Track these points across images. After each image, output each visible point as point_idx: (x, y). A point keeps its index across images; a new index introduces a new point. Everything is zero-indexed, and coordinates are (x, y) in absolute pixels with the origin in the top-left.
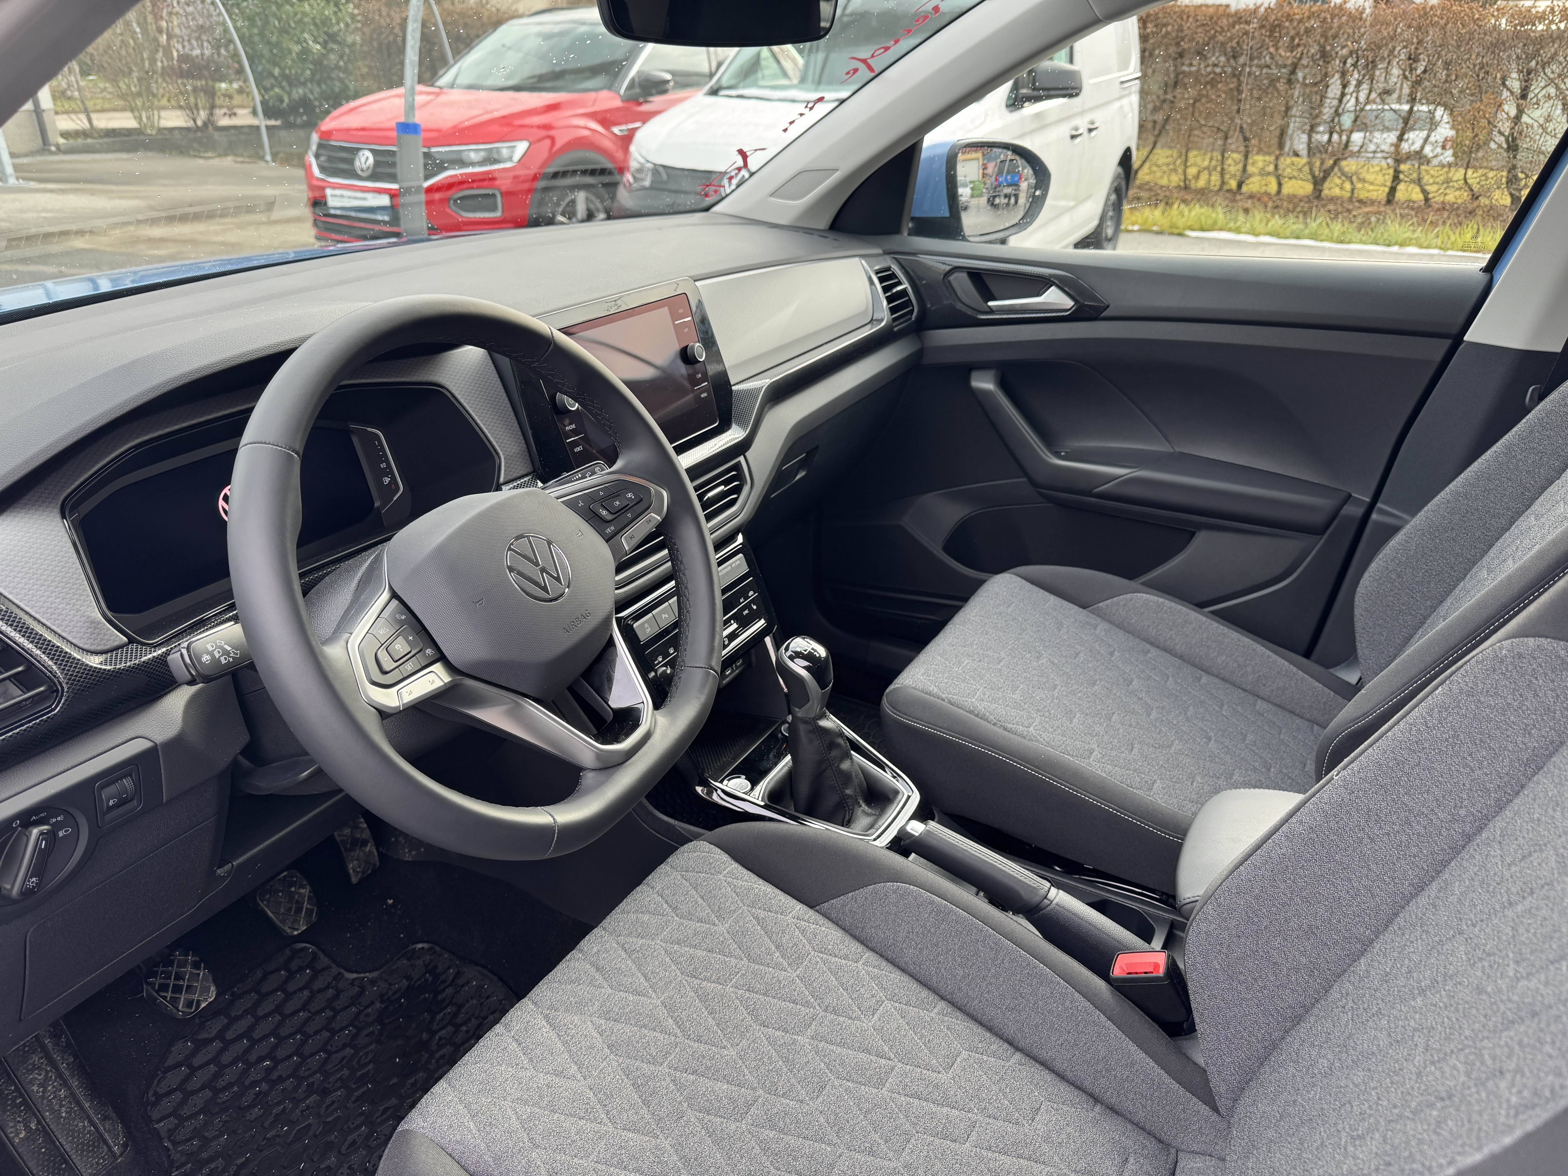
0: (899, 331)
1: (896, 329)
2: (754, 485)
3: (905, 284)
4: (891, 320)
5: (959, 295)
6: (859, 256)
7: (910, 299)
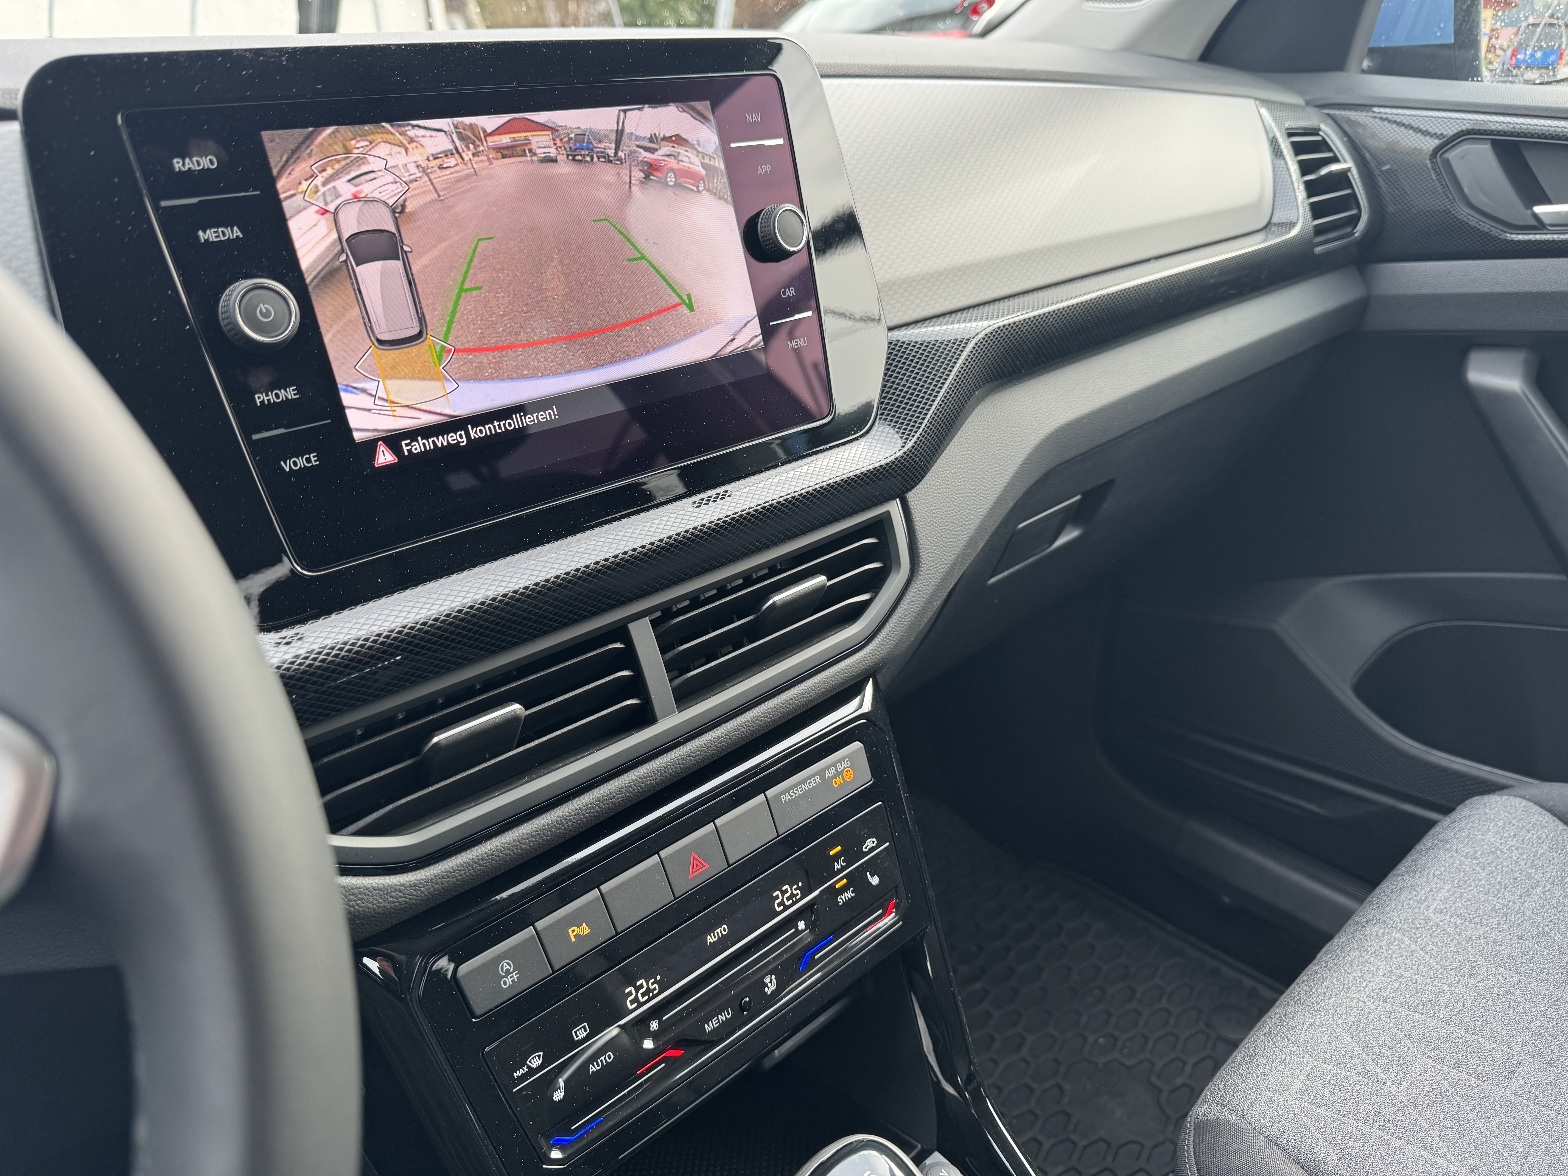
0: (1327, 253)
1: (1318, 250)
2: (922, 571)
3: (1346, 164)
4: (1311, 230)
5: (1466, 190)
6: (1256, 99)
7: (1354, 196)
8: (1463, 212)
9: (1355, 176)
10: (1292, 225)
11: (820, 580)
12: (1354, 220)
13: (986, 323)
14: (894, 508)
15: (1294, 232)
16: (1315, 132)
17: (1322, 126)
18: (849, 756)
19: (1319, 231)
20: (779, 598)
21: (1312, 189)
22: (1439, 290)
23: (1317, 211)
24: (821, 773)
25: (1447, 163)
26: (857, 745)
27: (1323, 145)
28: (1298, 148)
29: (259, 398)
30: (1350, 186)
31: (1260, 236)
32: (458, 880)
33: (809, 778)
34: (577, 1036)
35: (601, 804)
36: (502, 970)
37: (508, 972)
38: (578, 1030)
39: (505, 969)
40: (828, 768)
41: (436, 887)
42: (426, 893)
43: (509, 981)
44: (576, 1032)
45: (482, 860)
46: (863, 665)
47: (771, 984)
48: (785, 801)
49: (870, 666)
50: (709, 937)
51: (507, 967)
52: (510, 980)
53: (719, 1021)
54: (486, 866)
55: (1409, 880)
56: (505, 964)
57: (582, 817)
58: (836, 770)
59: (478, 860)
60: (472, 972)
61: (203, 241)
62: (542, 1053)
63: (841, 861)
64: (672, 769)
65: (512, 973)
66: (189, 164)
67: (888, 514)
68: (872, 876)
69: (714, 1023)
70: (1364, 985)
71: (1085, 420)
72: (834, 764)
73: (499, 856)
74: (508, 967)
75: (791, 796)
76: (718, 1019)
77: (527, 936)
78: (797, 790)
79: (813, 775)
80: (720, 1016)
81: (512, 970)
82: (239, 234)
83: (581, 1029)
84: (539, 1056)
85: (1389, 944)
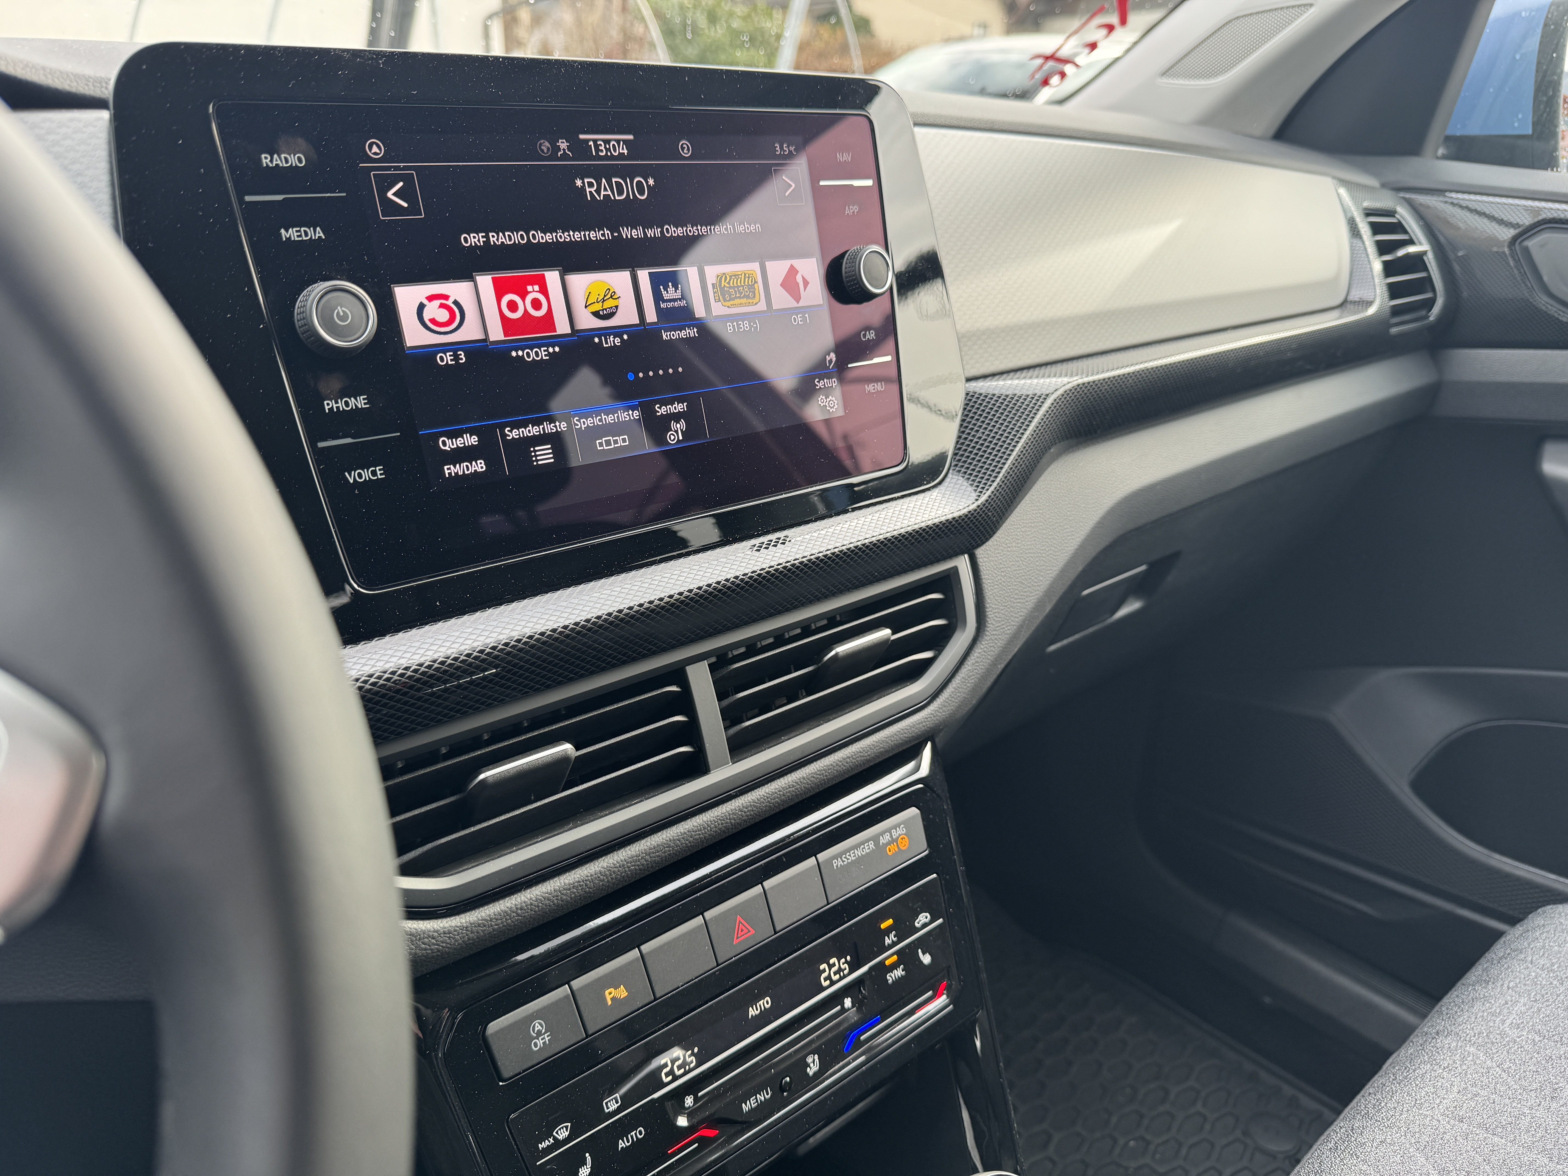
0: (1401, 335)
1: (1394, 330)
2: (988, 631)
3: (1422, 246)
4: (1387, 310)
5: (1545, 278)
6: (1334, 178)
7: (1429, 279)
8: (1542, 301)
9: (1430, 260)
10: (1370, 303)
11: (884, 633)
12: (1429, 304)
13: (1066, 380)
14: (962, 564)
15: (1371, 311)
16: (1391, 213)
17: (1399, 209)
18: (906, 823)
19: (1396, 311)
20: (842, 649)
21: (1389, 269)
22: (1516, 379)
23: (1394, 291)
24: (875, 839)
25: (1527, 251)
26: (913, 811)
27: (1399, 227)
28: (1377, 229)
29: (329, 405)
30: (1425, 269)
31: (1335, 314)
32: (494, 930)
33: (863, 843)
34: (608, 1108)
35: (648, 857)
36: (534, 1031)
37: (539, 1033)
38: (610, 1101)
39: (536, 1029)
40: (882, 833)
41: (471, 935)
42: (460, 941)
43: (540, 1043)
44: (606, 1104)
45: (521, 909)
46: (924, 726)
47: (813, 1065)
48: (837, 866)
49: (930, 728)
50: (751, 1008)
51: (538, 1027)
52: (541, 1042)
53: (757, 1101)
54: (524, 917)
55: (1481, 991)
56: (537, 1024)
57: (627, 869)
58: (891, 836)
59: (517, 909)
60: (502, 1030)
61: (284, 239)
62: (569, 1124)
63: (892, 935)
64: (722, 824)
65: (544, 1034)
66: (276, 160)
67: (955, 571)
68: (924, 953)
69: (752, 1102)
70: (1438, 1101)
71: (1158, 487)
72: (889, 830)
73: (538, 906)
74: (540, 1027)
75: (843, 861)
76: (756, 1098)
77: (562, 996)
78: (850, 856)
79: (867, 841)
80: (758, 1095)
81: (543, 1031)
82: (322, 235)
83: (612, 1100)
84: (567, 1127)
85: (1463, 1059)
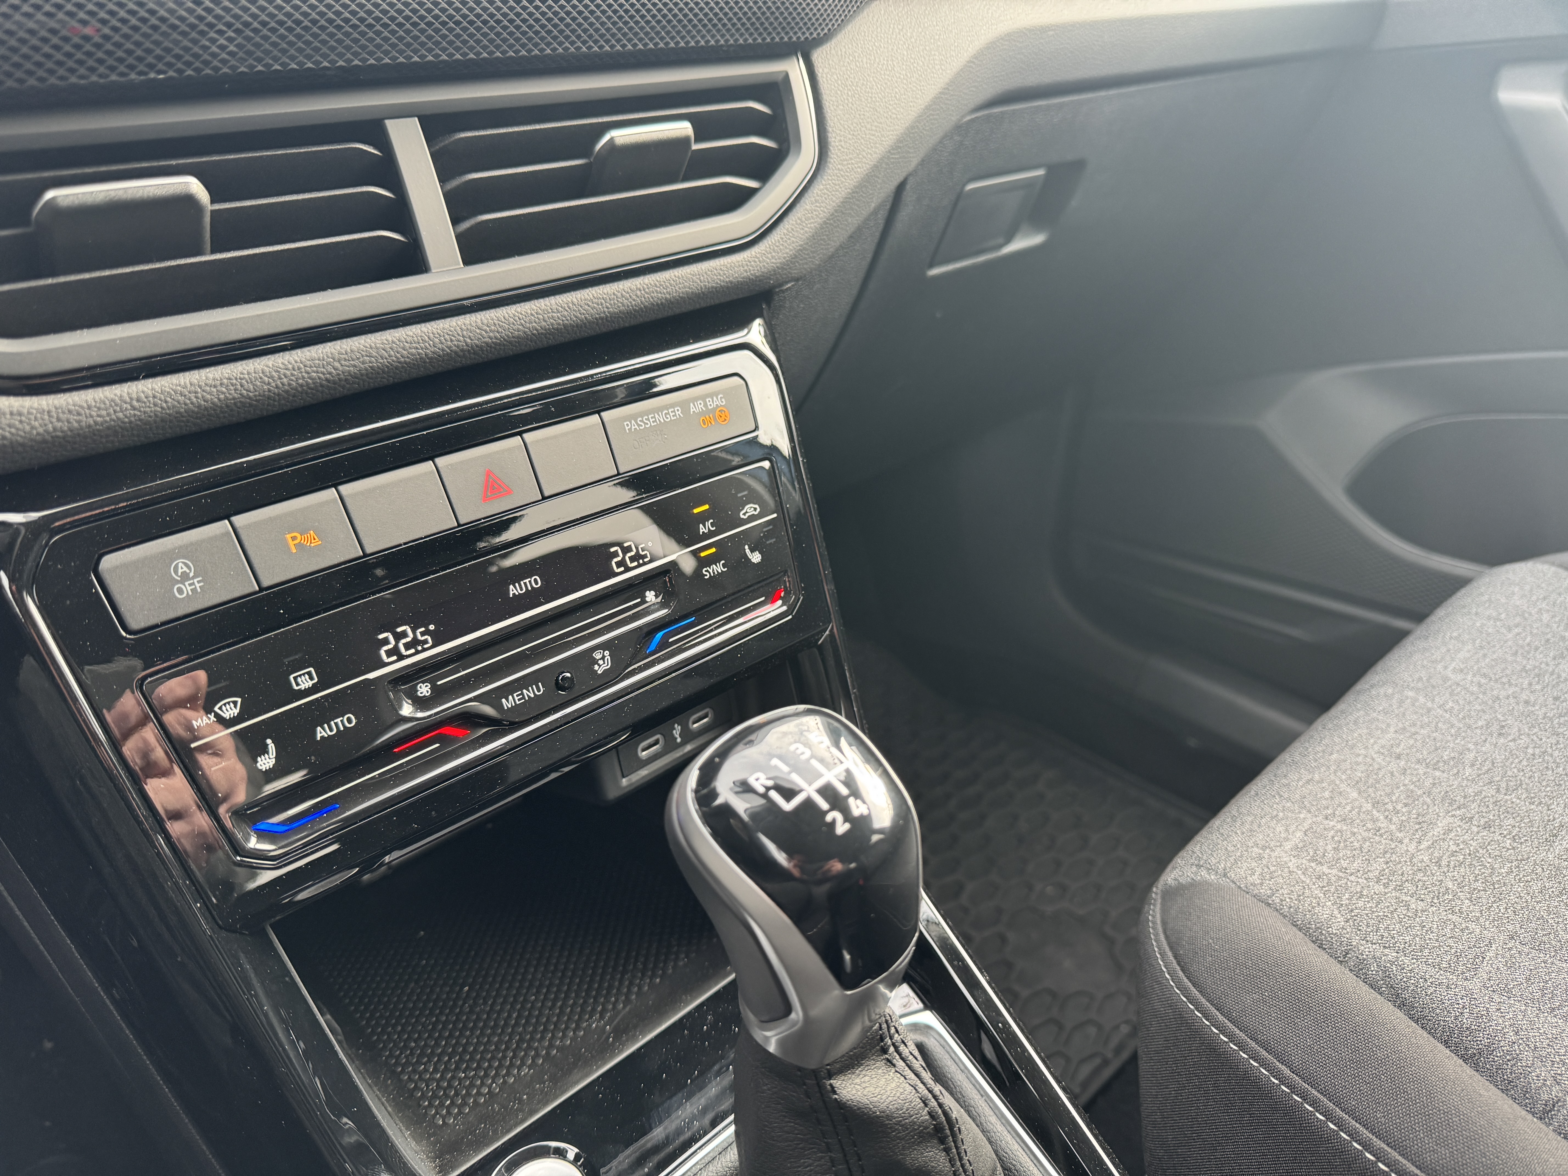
11: (683, 126)
14: (795, 70)
18: (726, 392)
24: (684, 405)
33: (667, 407)
34: (298, 684)
36: (176, 572)
38: (300, 676)
39: (180, 571)
40: (695, 399)
43: (187, 589)
48: (630, 429)
50: (512, 586)
51: (182, 568)
52: (189, 588)
53: (523, 698)
54: (145, 412)
56: (180, 565)
58: (706, 405)
59: (131, 399)
60: (125, 566)
63: (708, 524)
65: (193, 578)
67: (786, 77)
68: (752, 551)
69: (515, 699)
72: (703, 398)
73: (166, 402)
74: (185, 569)
75: (639, 425)
76: (522, 694)
77: (218, 532)
78: (648, 419)
79: (672, 405)
80: (525, 691)
83: (304, 674)
